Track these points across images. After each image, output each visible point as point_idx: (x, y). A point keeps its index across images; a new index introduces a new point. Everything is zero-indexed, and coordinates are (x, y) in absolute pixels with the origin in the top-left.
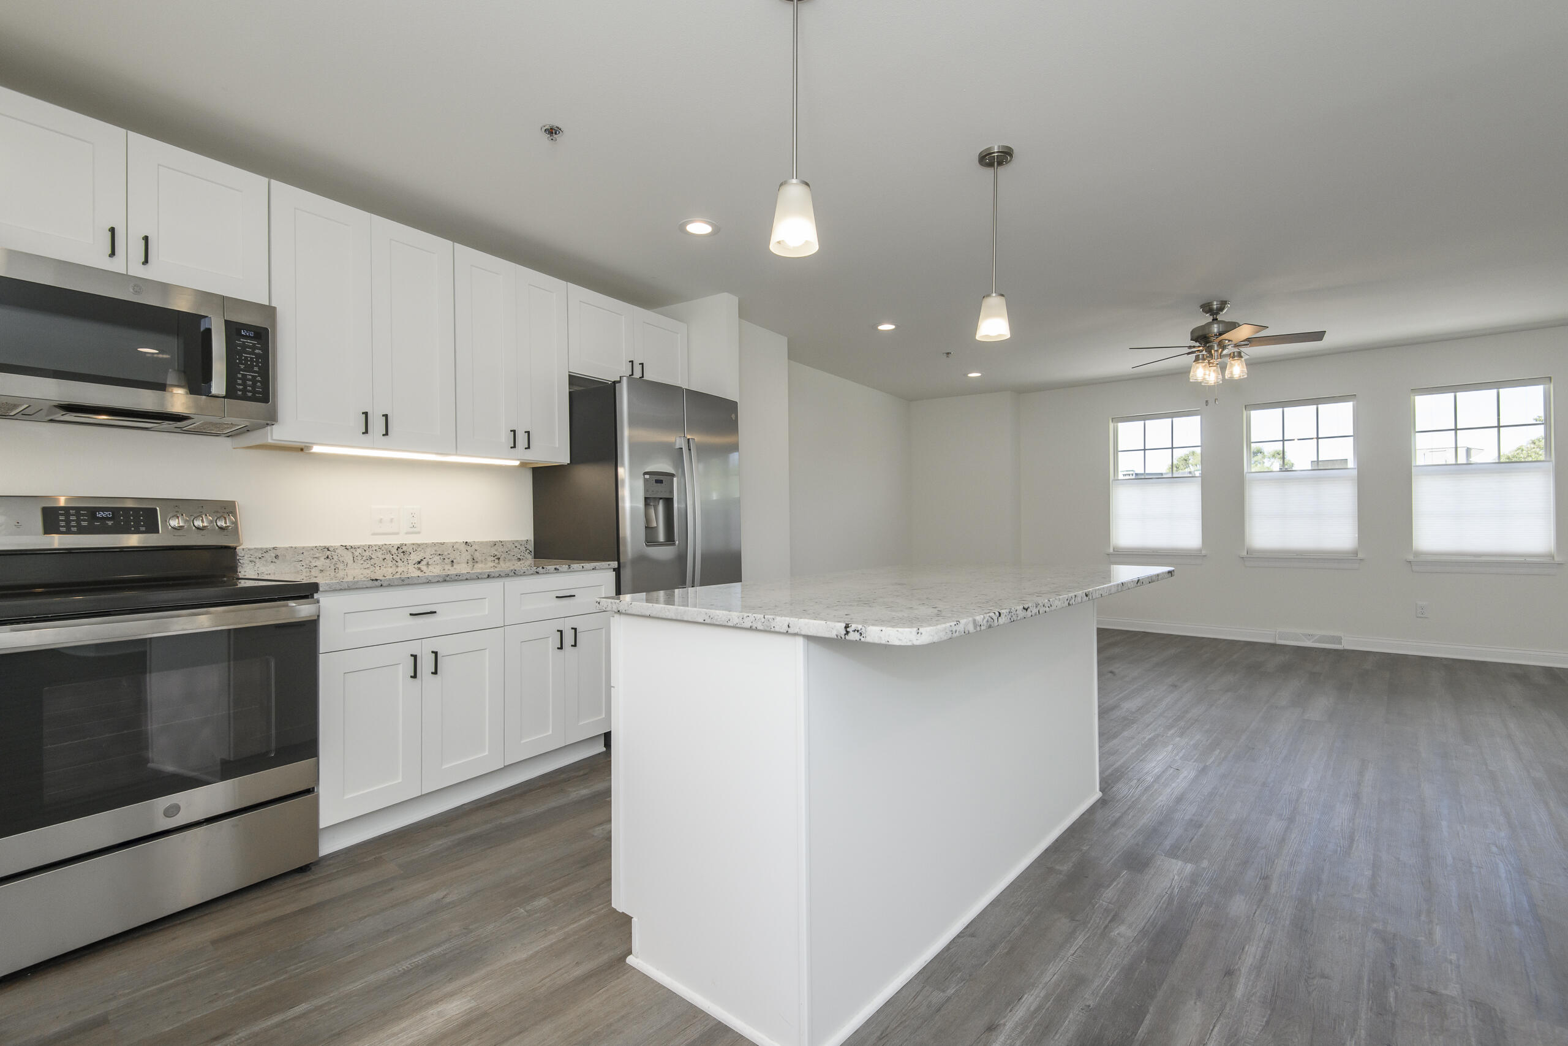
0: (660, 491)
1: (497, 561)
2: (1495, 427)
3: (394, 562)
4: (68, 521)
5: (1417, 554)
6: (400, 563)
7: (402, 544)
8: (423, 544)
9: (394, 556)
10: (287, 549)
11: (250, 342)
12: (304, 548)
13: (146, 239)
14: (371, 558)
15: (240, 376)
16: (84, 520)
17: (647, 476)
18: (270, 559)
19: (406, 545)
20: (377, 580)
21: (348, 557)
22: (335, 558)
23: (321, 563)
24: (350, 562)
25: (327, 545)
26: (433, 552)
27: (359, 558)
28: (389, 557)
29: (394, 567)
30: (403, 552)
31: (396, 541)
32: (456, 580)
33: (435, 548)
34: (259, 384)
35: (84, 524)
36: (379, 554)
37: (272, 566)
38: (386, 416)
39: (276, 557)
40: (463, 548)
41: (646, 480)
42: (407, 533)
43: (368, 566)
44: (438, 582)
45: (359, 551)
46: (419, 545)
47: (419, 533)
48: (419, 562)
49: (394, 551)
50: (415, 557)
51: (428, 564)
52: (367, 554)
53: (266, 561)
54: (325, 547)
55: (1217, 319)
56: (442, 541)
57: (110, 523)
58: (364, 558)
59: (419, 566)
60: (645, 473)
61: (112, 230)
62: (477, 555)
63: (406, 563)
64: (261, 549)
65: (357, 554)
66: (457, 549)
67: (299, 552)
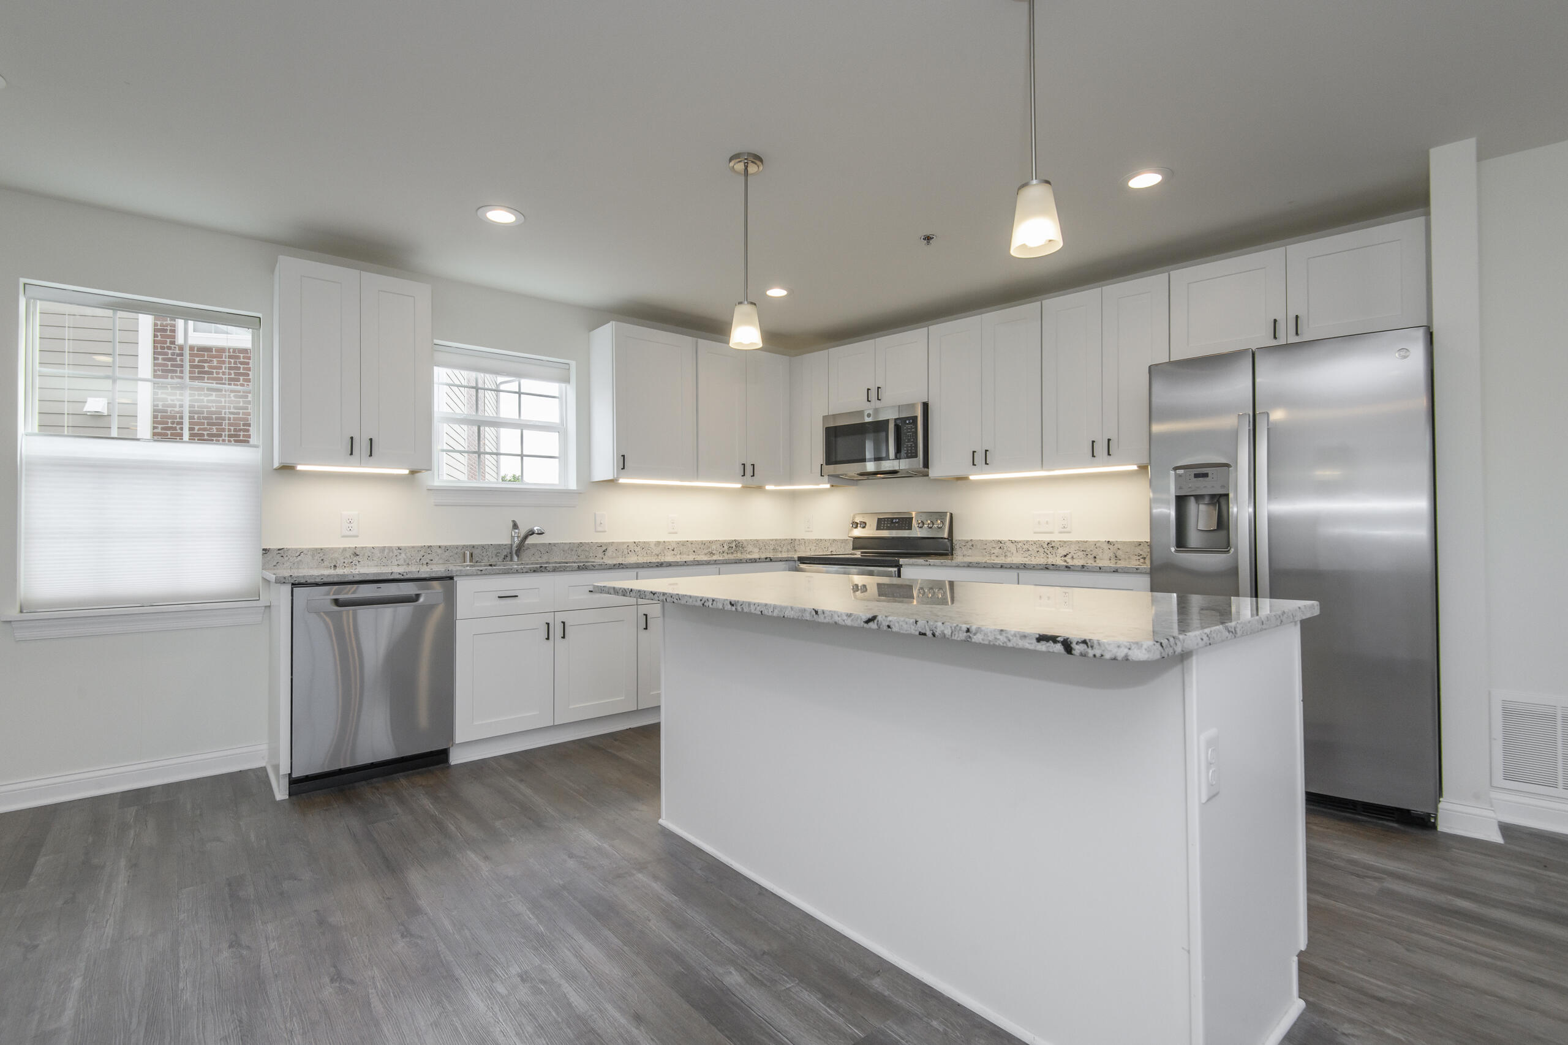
1: (1142, 560)
3: (1045, 554)
6: (1050, 556)
7: (1051, 541)
8: (1068, 541)
9: (1046, 550)
10: (977, 541)
11: (909, 426)
12: (986, 540)
14: (1029, 550)
17: (1181, 472)
18: (969, 547)
19: (1054, 541)
21: (1013, 548)
22: (1005, 548)
23: (997, 551)
24: (1015, 552)
25: (1000, 539)
26: (1077, 548)
27: (1021, 549)
28: (1041, 550)
29: (1046, 558)
30: (1052, 547)
31: (1047, 538)
32: (976, 567)
33: (1080, 545)
35: (889, 525)
36: (1034, 547)
38: (985, 451)
39: (972, 545)
40: (1106, 546)
41: (1178, 477)
42: (1061, 533)
43: (1027, 555)
45: (1020, 544)
46: (1065, 542)
48: (1065, 556)
49: (1045, 546)
50: (1062, 551)
51: (1073, 558)
52: (1025, 547)
53: (967, 548)
54: (999, 541)
56: (1086, 540)
57: (897, 525)
58: (1024, 550)
59: (1066, 558)
60: (1176, 469)
61: (868, 390)
62: (1119, 553)
63: (1054, 555)
64: (965, 540)
65: (1019, 546)
66: (1100, 547)
67: (984, 543)
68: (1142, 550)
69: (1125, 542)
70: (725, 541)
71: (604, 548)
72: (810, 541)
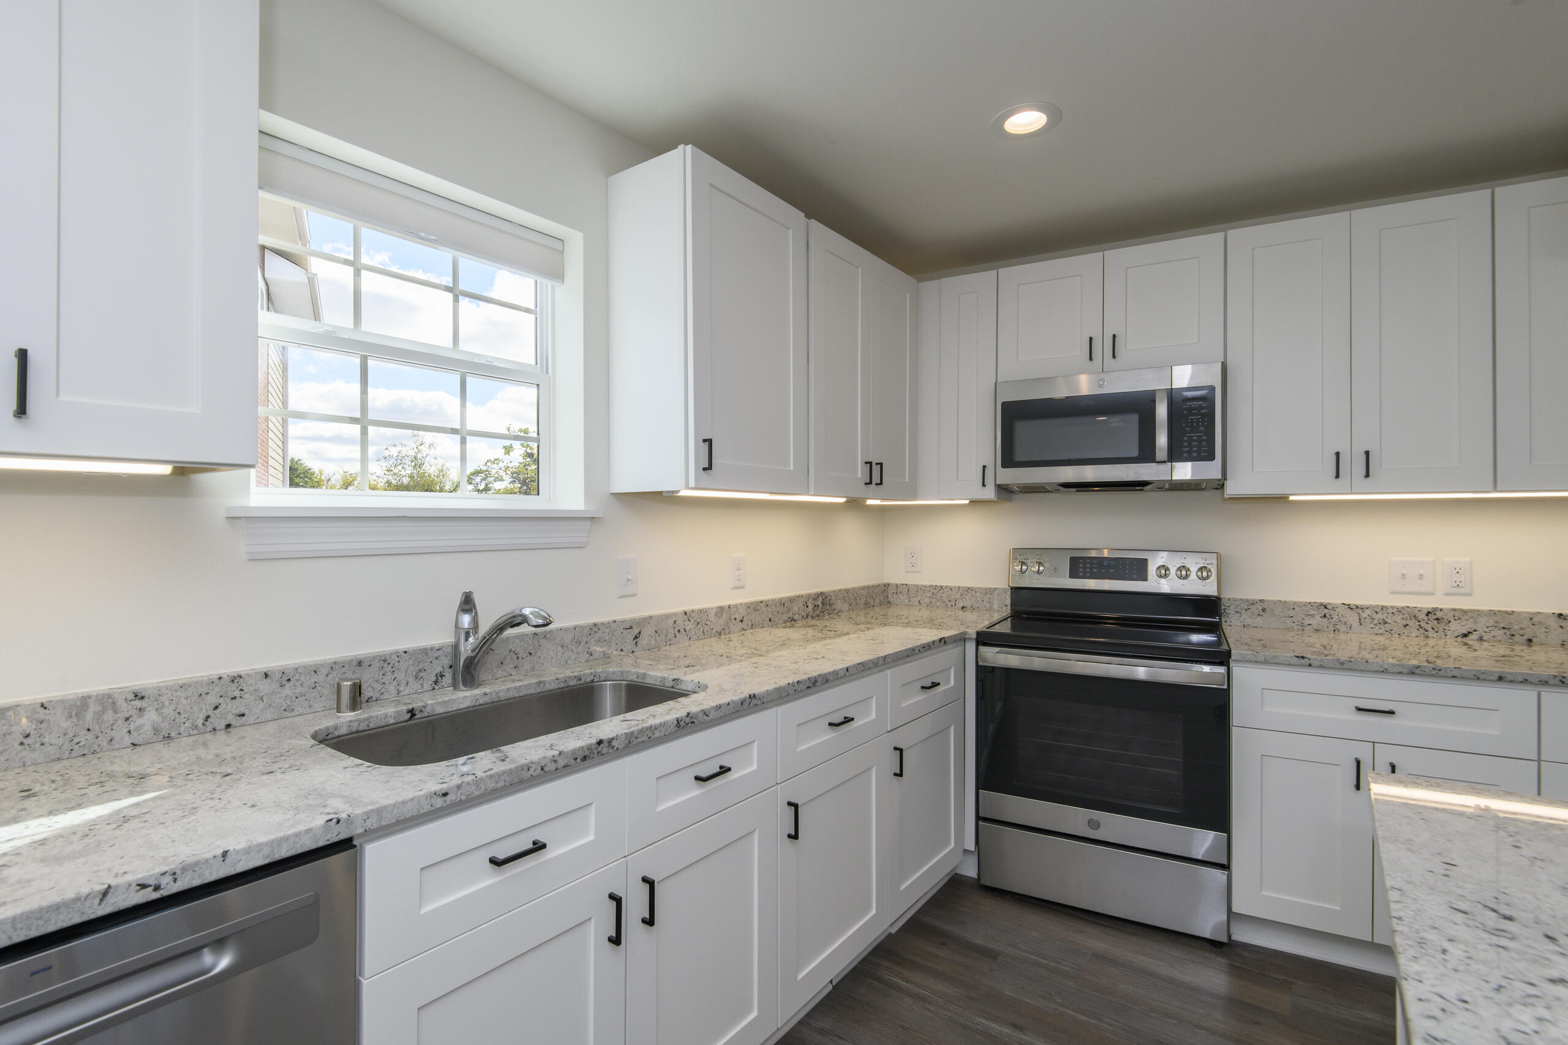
3: (1422, 631)
4: (1085, 568)
6: (1431, 633)
7: (1435, 609)
8: (1471, 611)
9: (1422, 624)
10: (1275, 602)
11: (1197, 404)
12: (1295, 603)
13: (1113, 336)
14: (1386, 623)
15: (1186, 438)
16: (1095, 568)
18: (1256, 612)
19: (1441, 610)
20: (1303, 657)
21: (1352, 618)
22: (1335, 617)
23: (1316, 621)
24: (1356, 624)
25: (1325, 601)
26: (1492, 623)
27: (1368, 620)
28: (1413, 623)
29: (1422, 638)
30: (1437, 619)
31: (1427, 604)
33: (1496, 618)
34: (1204, 443)
35: (1095, 570)
36: (1398, 618)
37: (1259, 619)
38: (1365, 454)
39: (1264, 610)
40: (1553, 623)
42: (1447, 594)
43: (1381, 631)
44: (1400, 673)
45: (1368, 612)
46: (1465, 612)
47: (1470, 595)
48: (1466, 636)
49: (1422, 616)
50: (1457, 628)
51: (1481, 639)
52: (1380, 616)
53: (1252, 613)
54: (1322, 604)
56: (1510, 609)
57: (1112, 571)
58: (1376, 622)
59: (1467, 640)
61: (1089, 339)
63: (1441, 633)
64: (1248, 601)
65: (1364, 615)
66: (1541, 623)
67: (1290, 607)
70: (809, 596)
71: (636, 631)
72: (919, 588)
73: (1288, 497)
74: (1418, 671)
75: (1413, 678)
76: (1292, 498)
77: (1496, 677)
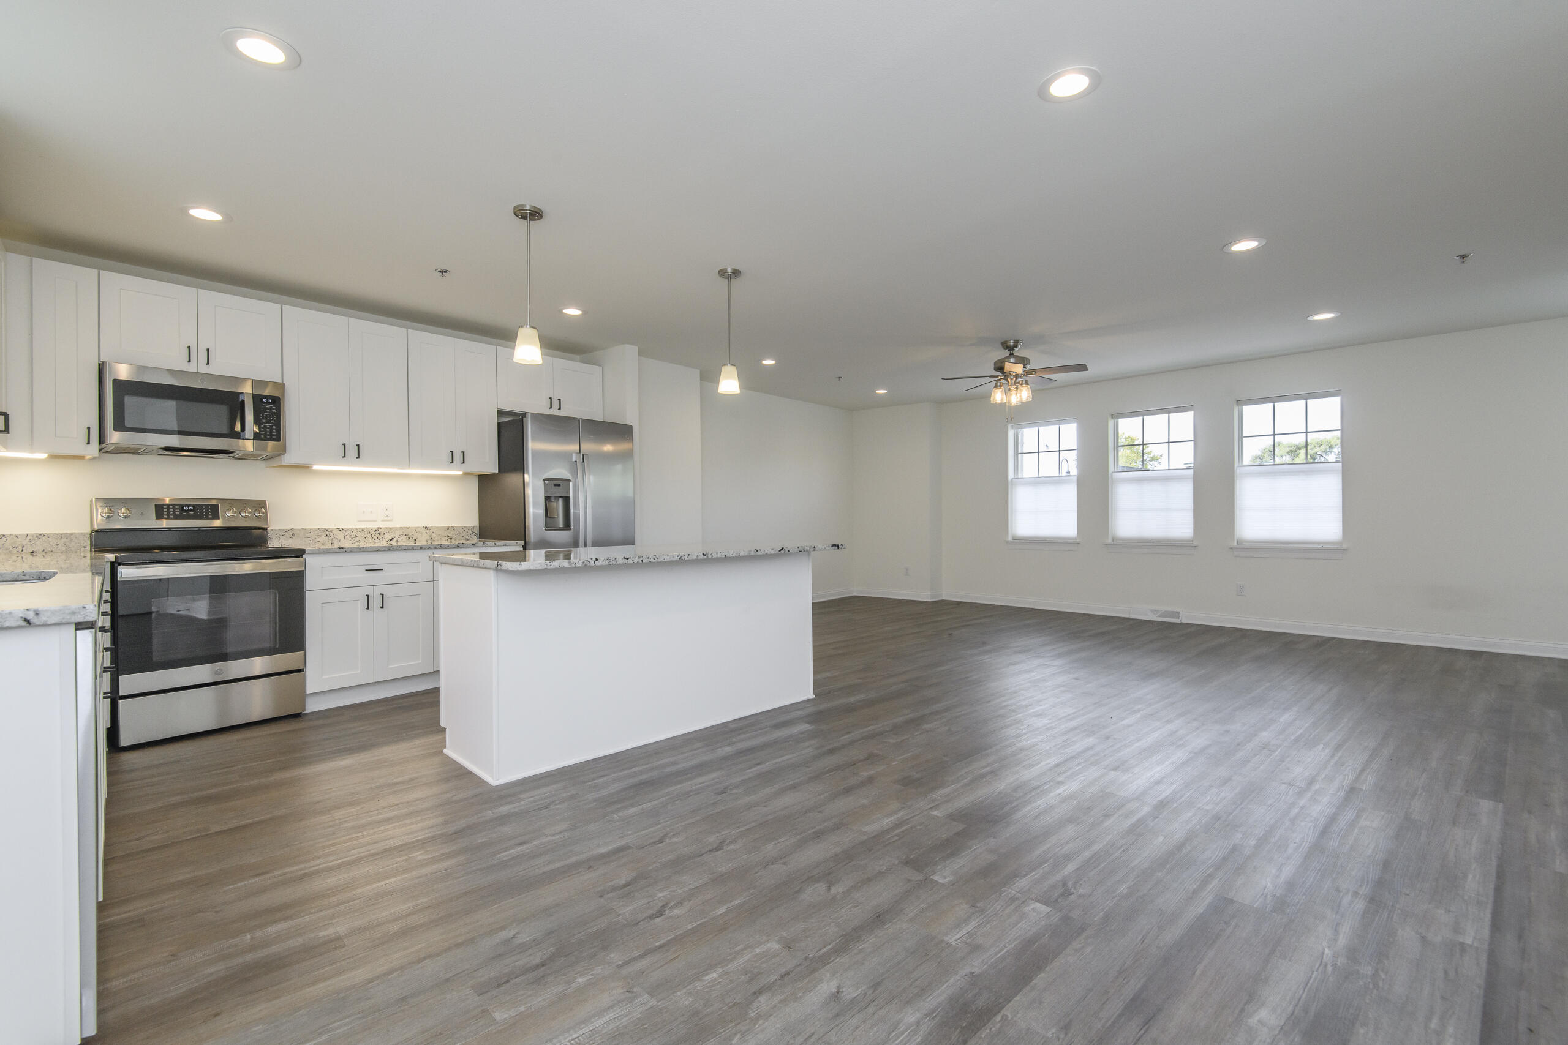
0: (559, 492)
1: (449, 541)
2: (1304, 433)
3: (372, 539)
4: (168, 512)
5: (1240, 542)
6: (377, 540)
7: (378, 528)
8: (393, 528)
9: (373, 536)
10: (300, 530)
11: (268, 406)
13: (208, 350)
14: (357, 537)
15: (262, 426)
16: (177, 511)
17: (547, 482)
18: (289, 536)
19: (381, 528)
20: (342, 548)
21: (340, 535)
22: (332, 536)
23: (322, 539)
24: (342, 538)
25: (327, 528)
26: (401, 533)
27: (348, 536)
28: (369, 536)
29: (373, 543)
30: (379, 533)
31: (375, 526)
32: (397, 550)
33: (403, 531)
34: (274, 430)
35: (177, 514)
36: (362, 534)
37: (290, 540)
38: (358, 446)
39: (293, 535)
40: (424, 531)
41: (545, 484)
42: (383, 521)
43: (354, 541)
44: (385, 550)
45: (348, 532)
46: (391, 528)
47: (391, 520)
48: (391, 540)
49: (373, 532)
50: (388, 537)
51: (397, 540)
52: (354, 534)
53: (287, 537)
54: (325, 529)
55: (1013, 354)
56: (408, 526)
57: (192, 513)
58: (352, 536)
59: (391, 542)
60: (544, 480)
61: (189, 347)
62: (434, 536)
63: (381, 539)
64: (283, 530)
65: (346, 534)
66: (419, 532)
68: (449, 533)
69: (437, 528)
73: (312, 467)
74: (391, 549)
75: (390, 552)
76: (315, 467)
77: (419, 548)
